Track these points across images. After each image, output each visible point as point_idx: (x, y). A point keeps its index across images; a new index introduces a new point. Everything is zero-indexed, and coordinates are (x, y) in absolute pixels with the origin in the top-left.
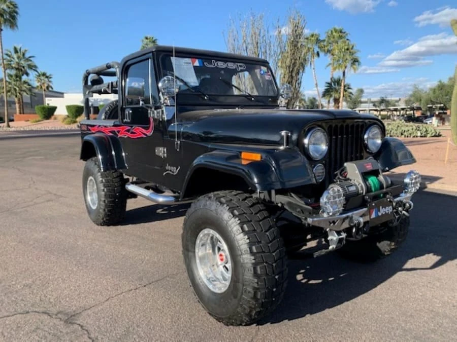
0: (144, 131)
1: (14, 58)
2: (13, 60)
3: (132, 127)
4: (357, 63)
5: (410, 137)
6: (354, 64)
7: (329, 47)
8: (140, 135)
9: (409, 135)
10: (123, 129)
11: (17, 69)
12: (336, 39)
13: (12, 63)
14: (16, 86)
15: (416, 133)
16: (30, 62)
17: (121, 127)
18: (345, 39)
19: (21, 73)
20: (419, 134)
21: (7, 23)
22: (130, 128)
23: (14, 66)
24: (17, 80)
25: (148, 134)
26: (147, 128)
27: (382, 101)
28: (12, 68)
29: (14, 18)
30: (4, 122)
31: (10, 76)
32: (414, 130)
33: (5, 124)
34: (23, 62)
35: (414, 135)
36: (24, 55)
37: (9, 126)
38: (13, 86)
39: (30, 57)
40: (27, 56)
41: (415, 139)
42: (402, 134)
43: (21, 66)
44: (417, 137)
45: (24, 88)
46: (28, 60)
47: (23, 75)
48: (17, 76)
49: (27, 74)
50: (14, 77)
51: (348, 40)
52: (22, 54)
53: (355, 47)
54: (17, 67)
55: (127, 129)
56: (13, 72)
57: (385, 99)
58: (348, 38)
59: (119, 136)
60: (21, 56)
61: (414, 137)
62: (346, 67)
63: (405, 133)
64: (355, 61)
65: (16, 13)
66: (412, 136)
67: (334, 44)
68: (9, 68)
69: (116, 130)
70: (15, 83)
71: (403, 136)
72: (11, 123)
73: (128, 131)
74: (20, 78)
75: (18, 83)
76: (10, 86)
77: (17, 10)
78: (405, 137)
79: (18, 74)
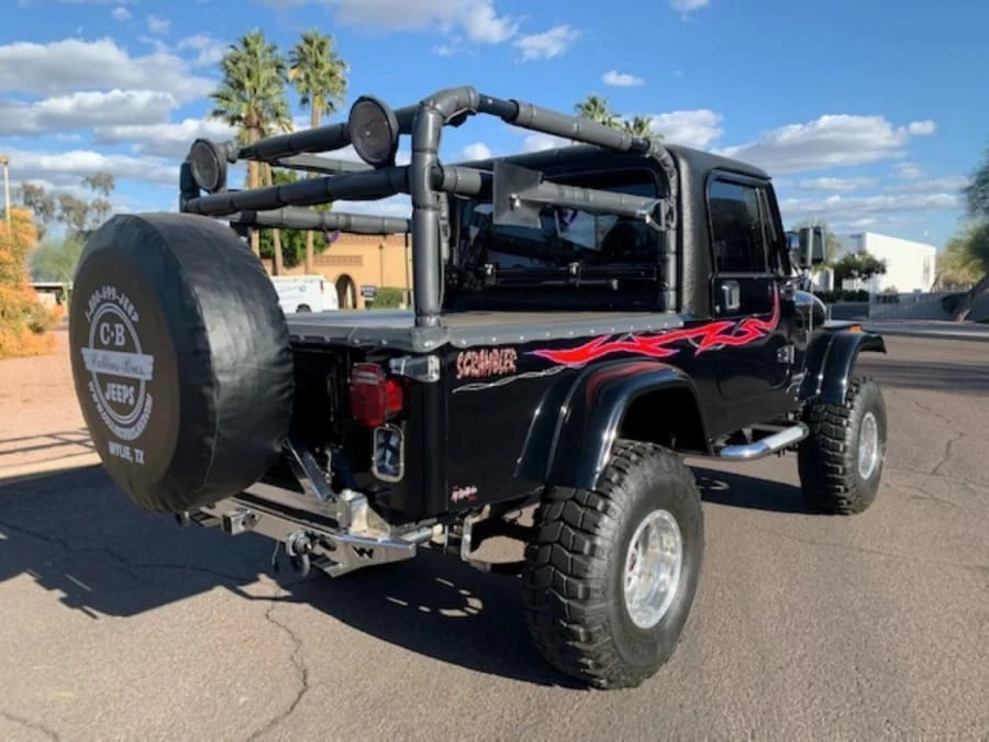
0: (763, 325)
3: (738, 320)
8: (755, 333)
10: (713, 330)
17: (708, 326)
22: (732, 324)
25: (768, 329)
26: (767, 319)
55: (725, 327)
59: (700, 348)
69: (689, 338)
73: (728, 331)
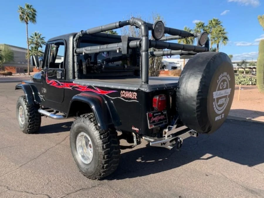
1: (34, 38)
2: (34, 39)
4: (226, 40)
5: (245, 85)
6: (224, 40)
7: (209, 30)
9: (244, 84)
11: (36, 44)
12: (214, 25)
13: (34, 41)
14: (35, 53)
15: (249, 82)
16: (43, 40)
18: (220, 25)
19: (38, 46)
20: (251, 83)
21: (31, 20)
23: (34, 42)
24: (36, 50)
27: (244, 62)
28: (34, 43)
29: (34, 17)
30: (27, 72)
31: (32, 48)
32: (248, 81)
33: (28, 73)
34: (39, 40)
35: (247, 84)
36: (40, 37)
37: (29, 74)
38: (33, 53)
39: (43, 38)
40: (41, 37)
41: (248, 86)
42: (240, 83)
43: (38, 42)
44: (250, 85)
45: (39, 54)
46: (42, 39)
47: (39, 47)
48: (35, 48)
49: (41, 47)
50: (34, 49)
51: (221, 26)
52: (39, 36)
53: (225, 30)
54: (36, 43)
56: (34, 46)
57: (245, 61)
58: (222, 25)
60: (38, 37)
61: (248, 85)
62: (219, 42)
63: (242, 83)
64: (225, 38)
65: (35, 14)
66: (246, 85)
67: (213, 28)
68: (32, 44)
70: (35, 52)
71: (241, 84)
72: (31, 73)
74: (37, 49)
75: (36, 52)
76: (32, 53)
77: (36, 13)
78: (242, 85)
79: (36, 47)
